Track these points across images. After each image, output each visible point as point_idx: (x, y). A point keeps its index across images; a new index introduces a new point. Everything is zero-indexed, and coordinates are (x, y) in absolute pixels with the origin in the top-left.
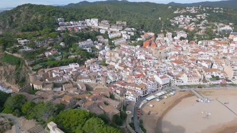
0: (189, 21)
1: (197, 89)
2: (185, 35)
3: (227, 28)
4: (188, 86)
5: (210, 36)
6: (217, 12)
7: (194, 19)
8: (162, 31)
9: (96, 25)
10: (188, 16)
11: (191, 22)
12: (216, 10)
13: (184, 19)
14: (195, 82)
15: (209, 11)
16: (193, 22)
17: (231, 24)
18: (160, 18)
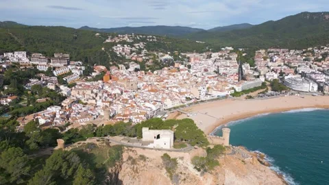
0: (129, 51)
1: (181, 109)
2: (138, 66)
3: (167, 57)
4: (175, 108)
5: (159, 66)
6: (151, 40)
7: (133, 49)
8: (111, 63)
9: (25, 60)
10: (125, 45)
11: (132, 52)
12: (150, 38)
13: (123, 49)
14: (177, 104)
15: (143, 40)
16: (134, 52)
17: (169, 53)
18: (103, 49)
